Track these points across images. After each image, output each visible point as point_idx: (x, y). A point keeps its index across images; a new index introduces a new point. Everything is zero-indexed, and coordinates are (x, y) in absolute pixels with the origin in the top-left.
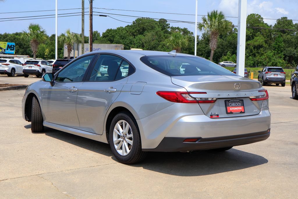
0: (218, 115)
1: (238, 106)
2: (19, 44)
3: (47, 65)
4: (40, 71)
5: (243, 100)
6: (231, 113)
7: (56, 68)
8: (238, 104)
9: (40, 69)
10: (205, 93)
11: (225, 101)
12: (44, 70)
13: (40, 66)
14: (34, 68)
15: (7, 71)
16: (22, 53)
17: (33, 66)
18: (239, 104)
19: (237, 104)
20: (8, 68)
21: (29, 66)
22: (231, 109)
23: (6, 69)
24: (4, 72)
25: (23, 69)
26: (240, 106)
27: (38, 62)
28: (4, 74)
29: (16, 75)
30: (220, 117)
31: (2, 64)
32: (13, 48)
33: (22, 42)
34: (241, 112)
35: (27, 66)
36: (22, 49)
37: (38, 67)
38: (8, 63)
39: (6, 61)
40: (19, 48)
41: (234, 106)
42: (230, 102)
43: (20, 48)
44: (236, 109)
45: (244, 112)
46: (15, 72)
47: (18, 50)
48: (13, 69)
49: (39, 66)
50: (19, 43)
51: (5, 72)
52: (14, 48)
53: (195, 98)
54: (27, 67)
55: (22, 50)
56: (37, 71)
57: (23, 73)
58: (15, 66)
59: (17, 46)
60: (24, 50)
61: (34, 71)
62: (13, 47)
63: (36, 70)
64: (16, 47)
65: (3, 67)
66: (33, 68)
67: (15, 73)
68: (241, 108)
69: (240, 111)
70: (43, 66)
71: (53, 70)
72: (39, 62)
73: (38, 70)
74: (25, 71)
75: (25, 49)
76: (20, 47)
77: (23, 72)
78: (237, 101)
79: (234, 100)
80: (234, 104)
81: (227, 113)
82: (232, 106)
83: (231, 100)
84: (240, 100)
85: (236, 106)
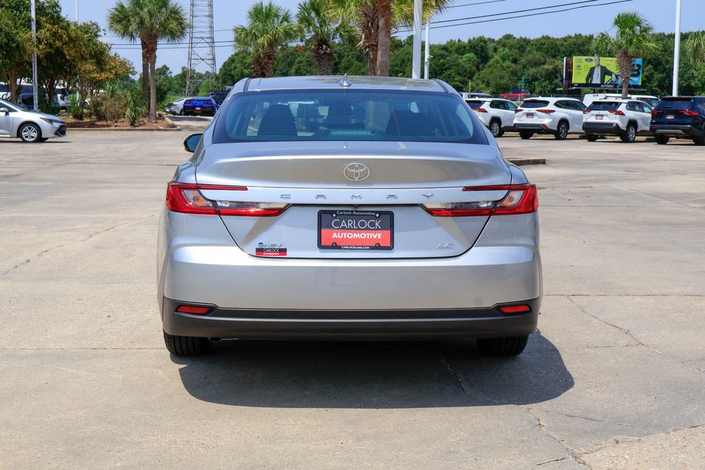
0: (283, 251)
1: (367, 229)
2: (653, 61)
3: (643, 111)
4: (623, 126)
5: (391, 214)
6: (335, 246)
7: (659, 119)
8: (367, 224)
9: (621, 120)
10: (245, 188)
11: (320, 213)
12: (633, 123)
13: (623, 114)
14: (609, 118)
15: (547, 125)
16: (659, 82)
17: (606, 115)
18: (373, 224)
19: (363, 224)
20: (551, 120)
21: (597, 115)
22: (335, 235)
23: (546, 121)
24: (541, 130)
25: (584, 121)
26: (378, 229)
27: (617, 104)
28: (542, 133)
29: (568, 136)
30: (289, 254)
31: (538, 110)
32: (638, 70)
33: (660, 57)
34: (377, 247)
35: (592, 115)
36: (661, 72)
37: (618, 116)
38: (550, 107)
39: (546, 103)
40: (653, 71)
41: (350, 229)
42: (334, 215)
43: (656, 70)
44: (357, 235)
45: (390, 248)
46: (568, 128)
47: (652, 74)
48: (564, 122)
49: (621, 114)
50: (655, 59)
51: (543, 129)
52: (641, 71)
53: (214, 202)
54: (591, 118)
55: (661, 75)
56: (614, 125)
57: (583, 132)
58: (570, 114)
59: (650, 66)
60: (664, 75)
61: (608, 127)
62: (636, 68)
63: (612, 124)
64: (647, 68)
65: (540, 117)
66: (605, 120)
67: (569, 131)
68: (379, 235)
69: (374, 245)
70: (631, 114)
71: (652, 123)
72: (621, 103)
73: (617, 125)
74: (587, 126)
75: (668, 73)
76: (655, 68)
77: (584, 128)
78: (367, 214)
79: (352, 212)
80: (350, 223)
81: (321, 246)
82: (344, 228)
83: (341, 211)
84: (381, 213)
85: (359, 229)
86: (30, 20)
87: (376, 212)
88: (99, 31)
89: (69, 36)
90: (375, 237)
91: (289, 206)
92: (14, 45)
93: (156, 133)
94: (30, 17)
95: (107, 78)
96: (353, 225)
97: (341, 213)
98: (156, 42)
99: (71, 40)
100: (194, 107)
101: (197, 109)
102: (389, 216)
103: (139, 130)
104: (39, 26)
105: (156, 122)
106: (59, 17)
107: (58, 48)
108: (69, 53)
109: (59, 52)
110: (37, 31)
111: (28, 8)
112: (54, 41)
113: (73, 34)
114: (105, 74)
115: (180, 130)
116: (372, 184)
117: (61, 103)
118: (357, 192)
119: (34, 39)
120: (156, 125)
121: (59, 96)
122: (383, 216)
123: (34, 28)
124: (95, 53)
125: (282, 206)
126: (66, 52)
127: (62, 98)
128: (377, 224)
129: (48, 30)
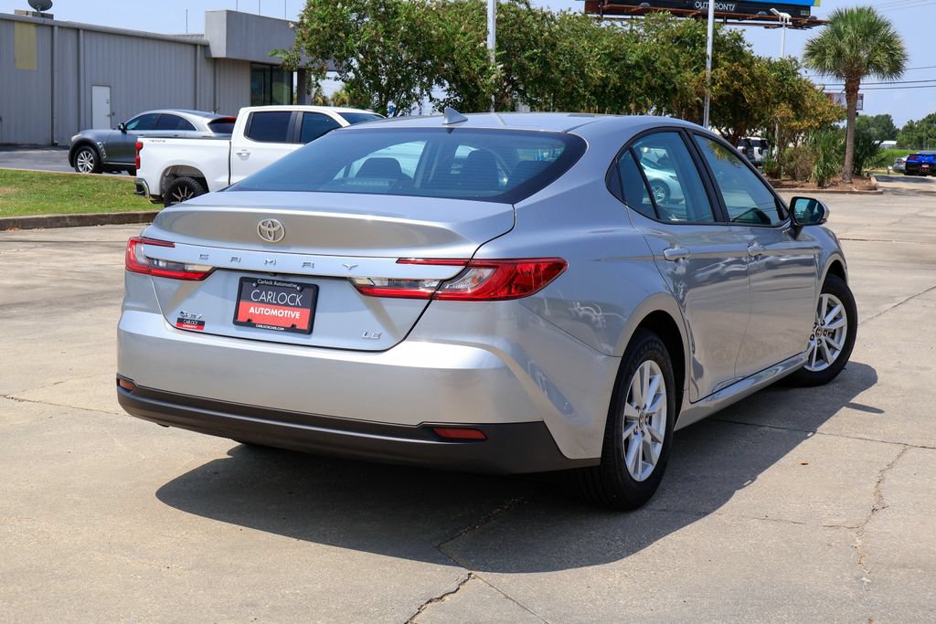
0: (201, 324)
1: (286, 305)
5: (317, 288)
6: (249, 324)
8: (287, 299)
10: (170, 244)
11: (242, 280)
18: (293, 300)
19: (283, 298)
22: (252, 310)
26: (298, 306)
30: (206, 328)
34: (292, 329)
41: (269, 303)
42: (255, 285)
44: (274, 312)
45: (307, 332)
68: (297, 314)
69: (289, 326)
78: (288, 285)
79: (273, 281)
80: (271, 296)
81: (236, 322)
82: (262, 301)
83: (263, 280)
84: (303, 286)
85: (278, 304)
86: (704, 56)
87: (298, 284)
88: (799, 68)
89: (751, 75)
90: (293, 316)
91: (215, 269)
92: (669, 87)
93: (847, 196)
94: (706, 53)
95: (811, 126)
96: (272, 298)
97: (262, 282)
98: (859, 80)
99: (754, 79)
100: (921, 164)
101: (924, 166)
102: (312, 290)
103: (826, 192)
104: (715, 64)
105: (852, 183)
106: (741, 53)
107: (736, 90)
108: (750, 95)
109: (738, 93)
110: (712, 69)
111: (704, 44)
112: (732, 82)
113: (757, 73)
114: (808, 121)
115: (881, 193)
116: (289, 247)
117: (758, 157)
118: (270, 256)
119: (708, 79)
120: (850, 186)
121: (756, 149)
122: (306, 290)
123: (709, 65)
124: (790, 96)
125: (207, 269)
126: (746, 95)
127: (760, 152)
128: (298, 300)
129: (725, 69)
